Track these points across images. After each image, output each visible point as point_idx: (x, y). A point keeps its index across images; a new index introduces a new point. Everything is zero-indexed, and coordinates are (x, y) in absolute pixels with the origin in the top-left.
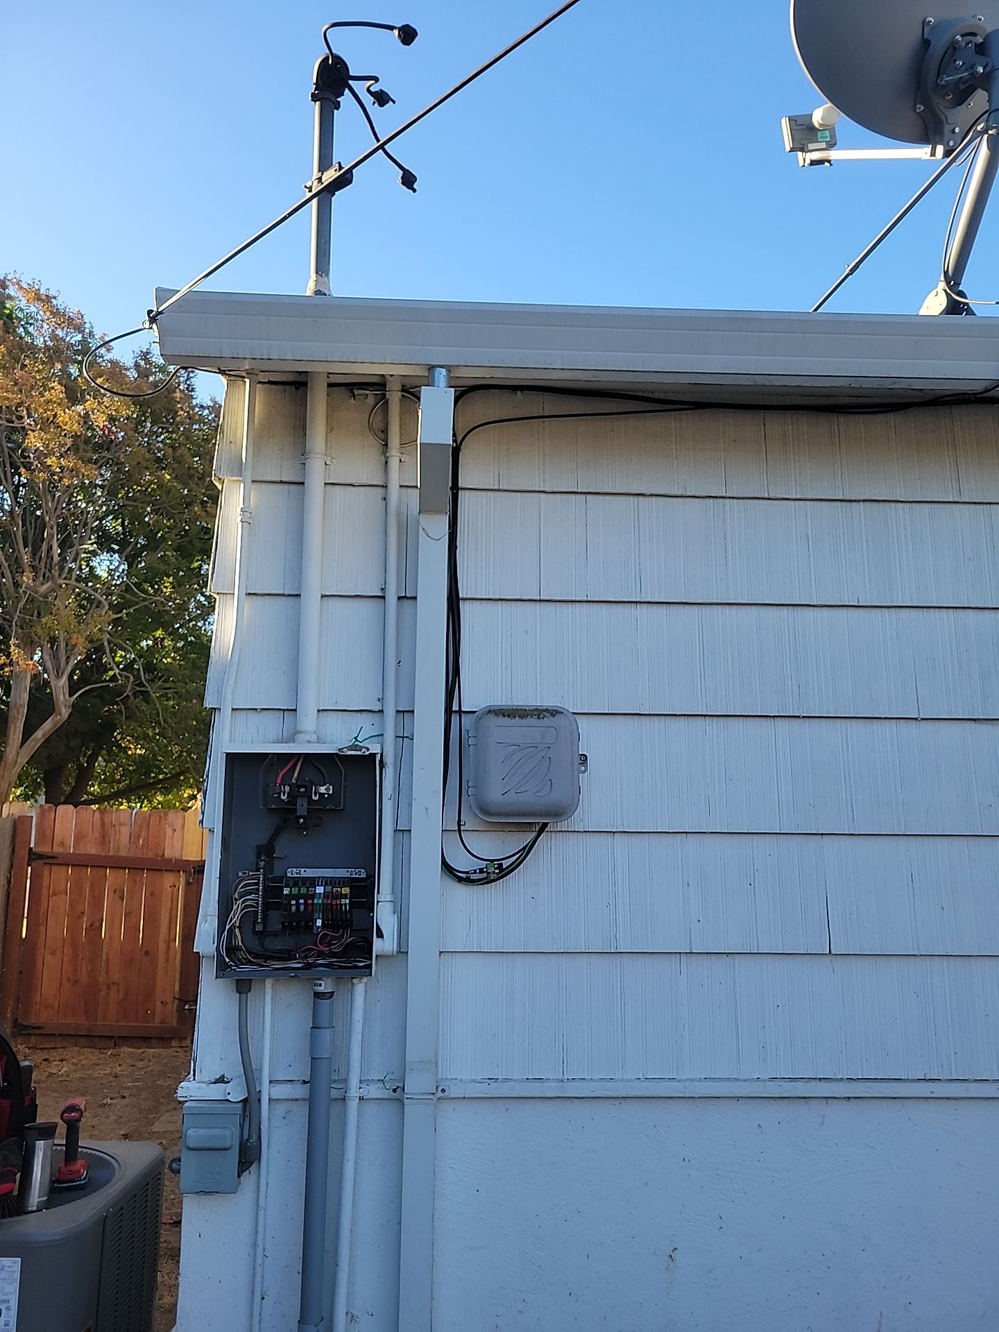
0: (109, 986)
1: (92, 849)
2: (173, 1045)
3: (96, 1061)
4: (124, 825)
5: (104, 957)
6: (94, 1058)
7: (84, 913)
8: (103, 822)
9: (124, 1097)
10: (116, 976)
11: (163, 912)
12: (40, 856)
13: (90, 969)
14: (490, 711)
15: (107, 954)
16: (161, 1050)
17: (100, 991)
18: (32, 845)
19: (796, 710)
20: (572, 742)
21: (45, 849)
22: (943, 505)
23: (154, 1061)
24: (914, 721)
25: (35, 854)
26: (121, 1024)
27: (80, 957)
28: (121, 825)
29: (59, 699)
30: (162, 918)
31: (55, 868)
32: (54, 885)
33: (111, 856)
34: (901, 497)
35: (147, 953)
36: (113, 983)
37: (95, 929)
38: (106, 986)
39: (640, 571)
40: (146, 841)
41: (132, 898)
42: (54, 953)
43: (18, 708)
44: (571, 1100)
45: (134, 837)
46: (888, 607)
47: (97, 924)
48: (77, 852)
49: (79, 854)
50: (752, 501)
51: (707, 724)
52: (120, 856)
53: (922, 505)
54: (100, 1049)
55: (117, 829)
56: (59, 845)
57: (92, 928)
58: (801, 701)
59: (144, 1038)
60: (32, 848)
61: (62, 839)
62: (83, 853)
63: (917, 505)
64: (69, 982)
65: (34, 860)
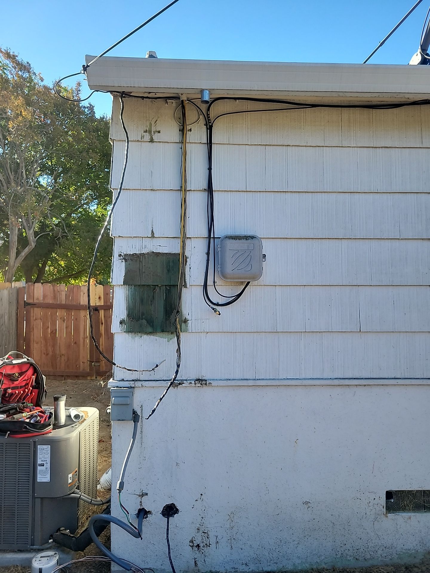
0: (61, 356)
1: (50, 301)
2: (88, 379)
3: (58, 385)
4: (63, 291)
5: (58, 344)
6: (56, 384)
7: (49, 327)
8: (54, 291)
10: (63, 352)
11: (81, 326)
12: (29, 304)
13: (53, 349)
14: (226, 237)
15: (59, 344)
16: (84, 381)
17: (57, 358)
18: (25, 300)
19: (350, 236)
20: (260, 249)
21: (31, 301)
22: (415, 149)
23: (81, 385)
24: (398, 240)
25: (27, 303)
26: (67, 371)
27: (48, 344)
28: (61, 291)
29: (30, 239)
30: (81, 329)
31: (35, 309)
32: (35, 316)
33: (59, 304)
34: (397, 146)
35: (75, 343)
36: (63, 355)
37: (54, 333)
38: (60, 356)
39: (288, 179)
40: (73, 298)
41: (68, 321)
42: (37, 343)
43: (13, 243)
44: (259, 387)
45: (68, 296)
46: (390, 193)
47: (55, 331)
48: (44, 302)
49: (45, 303)
50: (335, 148)
51: (314, 242)
52: (62, 304)
53: (406, 149)
54: (59, 380)
55: (60, 293)
56: (37, 299)
57: (52, 333)
58: (352, 232)
59: (76, 376)
60: (25, 301)
61: (38, 297)
62: (47, 302)
63: (403, 149)
64: (44, 354)
65: (27, 305)
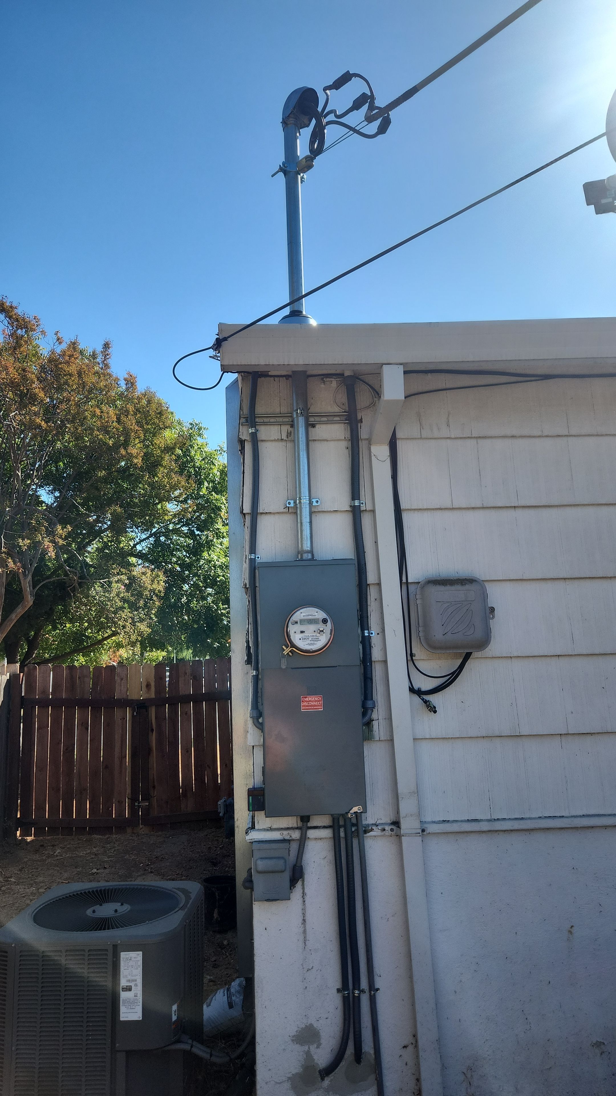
0: (81, 793)
1: (65, 694)
2: (128, 831)
3: (78, 845)
4: (87, 677)
5: (77, 771)
6: (75, 842)
7: (61, 741)
8: (72, 677)
9: (105, 868)
10: (85, 784)
11: (116, 737)
14: (429, 582)
15: (79, 769)
16: (121, 836)
20: (484, 600)
21: (32, 696)
25: (25, 700)
27: (60, 772)
28: (84, 677)
29: (26, 591)
30: (116, 742)
32: (39, 722)
33: (78, 698)
35: (106, 768)
36: (84, 790)
40: (102, 688)
41: (94, 729)
42: (41, 770)
44: (498, 832)
45: (94, 686)
47: (71, 748)
48: (55, 696)
49: (55, 699)
52: (85, 698)
55: (82, 680)
56: (41, 693)
57: (67, 751)
59: (107, 829)
60: (23, 696)
61: (44, 689)
62: (59, 697)
64: (53, 790)
